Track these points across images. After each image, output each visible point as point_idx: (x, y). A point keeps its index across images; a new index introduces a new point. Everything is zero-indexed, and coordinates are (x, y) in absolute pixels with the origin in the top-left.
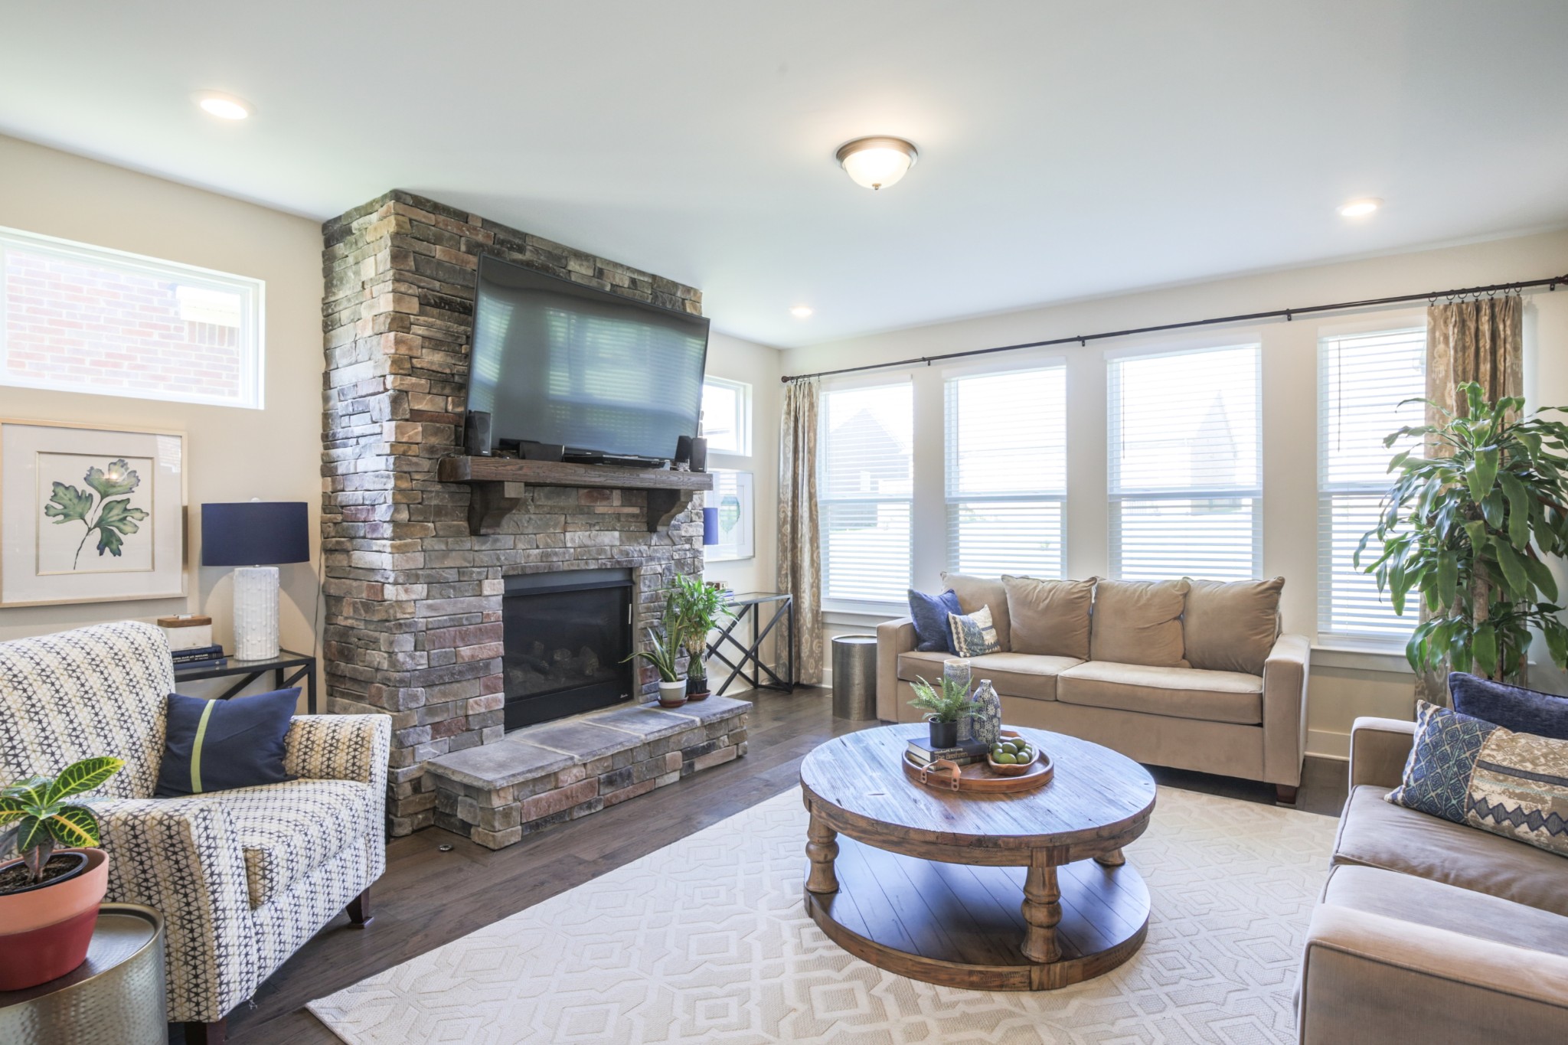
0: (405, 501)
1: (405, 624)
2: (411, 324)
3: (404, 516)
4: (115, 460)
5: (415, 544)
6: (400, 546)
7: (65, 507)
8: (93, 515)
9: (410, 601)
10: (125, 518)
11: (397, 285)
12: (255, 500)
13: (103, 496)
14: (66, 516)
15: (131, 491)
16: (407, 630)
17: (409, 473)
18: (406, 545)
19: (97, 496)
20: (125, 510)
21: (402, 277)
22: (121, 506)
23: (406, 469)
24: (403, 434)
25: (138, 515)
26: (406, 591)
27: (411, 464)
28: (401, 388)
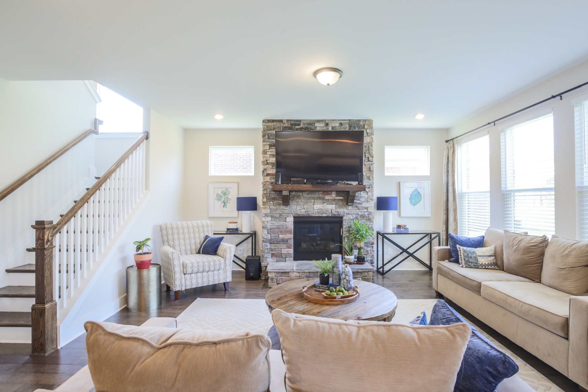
0: (265, 196)
1: (264, 227)
2: (267, 152)
3: (265, 200)
4: (226, 189)
5: (267, 207)
6: (264, 207)
7: (218, 198)
8: (222, 200)
9: (266, 221)
10: (227, 201)
11: (263, 143)
12: (246, 196)
13: (224, 196)
14: (218, 200)
15: (229, 195)
16: (265, 228)
17: (266, 189)
18: (265, 207)
19: (223, 196)
20: (228, 199)
21: (265, 141)
22: (227, 198)
23: (265, 188)
24: (265, 180)
25: (230, 200)
26: (265, 219)
27: (267, 187)
28: (264, 168)
